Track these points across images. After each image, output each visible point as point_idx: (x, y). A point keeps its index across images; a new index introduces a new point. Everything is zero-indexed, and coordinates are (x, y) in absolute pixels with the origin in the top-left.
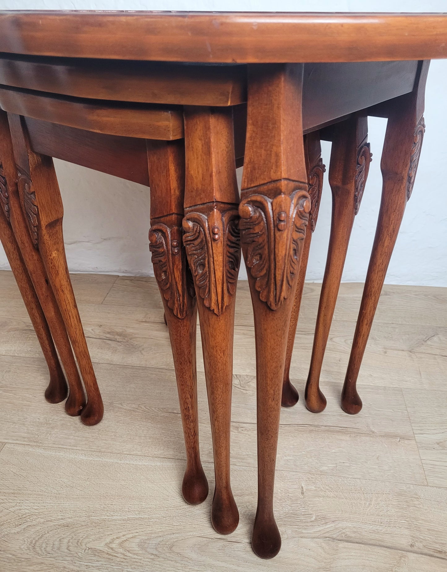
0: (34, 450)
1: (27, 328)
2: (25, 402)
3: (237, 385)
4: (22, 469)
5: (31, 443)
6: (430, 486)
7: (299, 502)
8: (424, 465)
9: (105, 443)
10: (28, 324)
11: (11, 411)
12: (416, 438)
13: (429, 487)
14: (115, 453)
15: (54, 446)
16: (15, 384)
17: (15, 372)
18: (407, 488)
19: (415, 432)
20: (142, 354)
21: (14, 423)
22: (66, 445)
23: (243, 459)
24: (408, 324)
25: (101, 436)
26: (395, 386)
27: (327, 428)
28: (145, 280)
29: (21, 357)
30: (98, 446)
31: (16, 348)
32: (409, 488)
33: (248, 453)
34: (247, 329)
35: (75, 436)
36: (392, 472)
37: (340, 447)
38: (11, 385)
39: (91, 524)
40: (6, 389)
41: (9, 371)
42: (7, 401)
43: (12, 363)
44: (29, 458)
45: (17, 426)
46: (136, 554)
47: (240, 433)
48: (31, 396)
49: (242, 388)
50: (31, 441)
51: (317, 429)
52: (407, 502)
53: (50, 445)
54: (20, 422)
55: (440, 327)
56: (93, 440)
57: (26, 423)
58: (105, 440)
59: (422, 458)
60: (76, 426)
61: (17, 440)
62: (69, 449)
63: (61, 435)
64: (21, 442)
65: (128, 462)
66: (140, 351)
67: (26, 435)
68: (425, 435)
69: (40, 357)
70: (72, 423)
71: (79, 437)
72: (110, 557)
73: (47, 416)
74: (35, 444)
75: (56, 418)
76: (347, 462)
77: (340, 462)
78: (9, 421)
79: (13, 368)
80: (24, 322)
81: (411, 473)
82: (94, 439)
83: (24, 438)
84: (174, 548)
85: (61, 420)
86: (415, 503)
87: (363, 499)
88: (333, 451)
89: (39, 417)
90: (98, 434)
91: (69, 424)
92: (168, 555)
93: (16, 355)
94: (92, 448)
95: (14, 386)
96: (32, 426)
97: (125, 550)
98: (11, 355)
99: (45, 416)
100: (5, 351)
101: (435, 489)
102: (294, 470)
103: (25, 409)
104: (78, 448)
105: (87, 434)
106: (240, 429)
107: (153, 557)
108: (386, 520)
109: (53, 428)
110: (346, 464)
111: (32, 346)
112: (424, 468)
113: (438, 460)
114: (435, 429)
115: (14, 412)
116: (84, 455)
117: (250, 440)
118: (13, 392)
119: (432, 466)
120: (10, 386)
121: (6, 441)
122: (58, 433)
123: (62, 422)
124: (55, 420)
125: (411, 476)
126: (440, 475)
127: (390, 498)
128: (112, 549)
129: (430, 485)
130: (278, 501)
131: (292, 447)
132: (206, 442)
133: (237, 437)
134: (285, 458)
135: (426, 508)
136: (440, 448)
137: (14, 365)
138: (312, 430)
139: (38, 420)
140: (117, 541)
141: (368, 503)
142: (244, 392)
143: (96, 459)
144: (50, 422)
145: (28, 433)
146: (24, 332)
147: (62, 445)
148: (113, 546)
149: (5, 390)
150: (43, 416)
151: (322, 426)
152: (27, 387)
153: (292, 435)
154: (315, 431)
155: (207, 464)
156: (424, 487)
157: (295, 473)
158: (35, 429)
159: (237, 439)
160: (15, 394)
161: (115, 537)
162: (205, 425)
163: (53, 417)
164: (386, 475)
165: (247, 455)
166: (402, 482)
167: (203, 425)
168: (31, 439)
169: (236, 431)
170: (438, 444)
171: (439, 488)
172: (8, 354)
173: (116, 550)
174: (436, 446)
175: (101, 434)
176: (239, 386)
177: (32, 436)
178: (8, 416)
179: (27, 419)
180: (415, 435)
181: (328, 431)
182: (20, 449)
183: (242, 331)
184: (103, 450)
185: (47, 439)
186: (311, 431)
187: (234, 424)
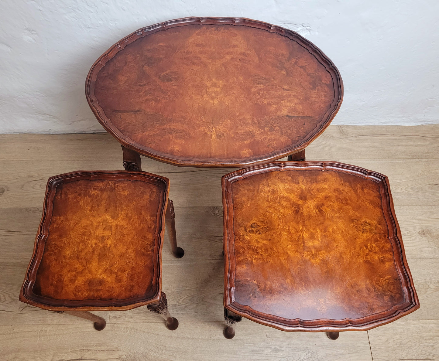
3: (217, 214)
39: (168, 294)
46: (190, 304)
49: (220, 216)
72: (180, 306)
84: (203, 300)
92: (202, 303)
97: (185, 303)
107: (196, 304)
128: (180, 303)
140: (181, 300)
148: (180, 302)
161: (180, 298)
167: (205, 240)
173: (182, 303)
176: (218, 214)
187: (219, 238)
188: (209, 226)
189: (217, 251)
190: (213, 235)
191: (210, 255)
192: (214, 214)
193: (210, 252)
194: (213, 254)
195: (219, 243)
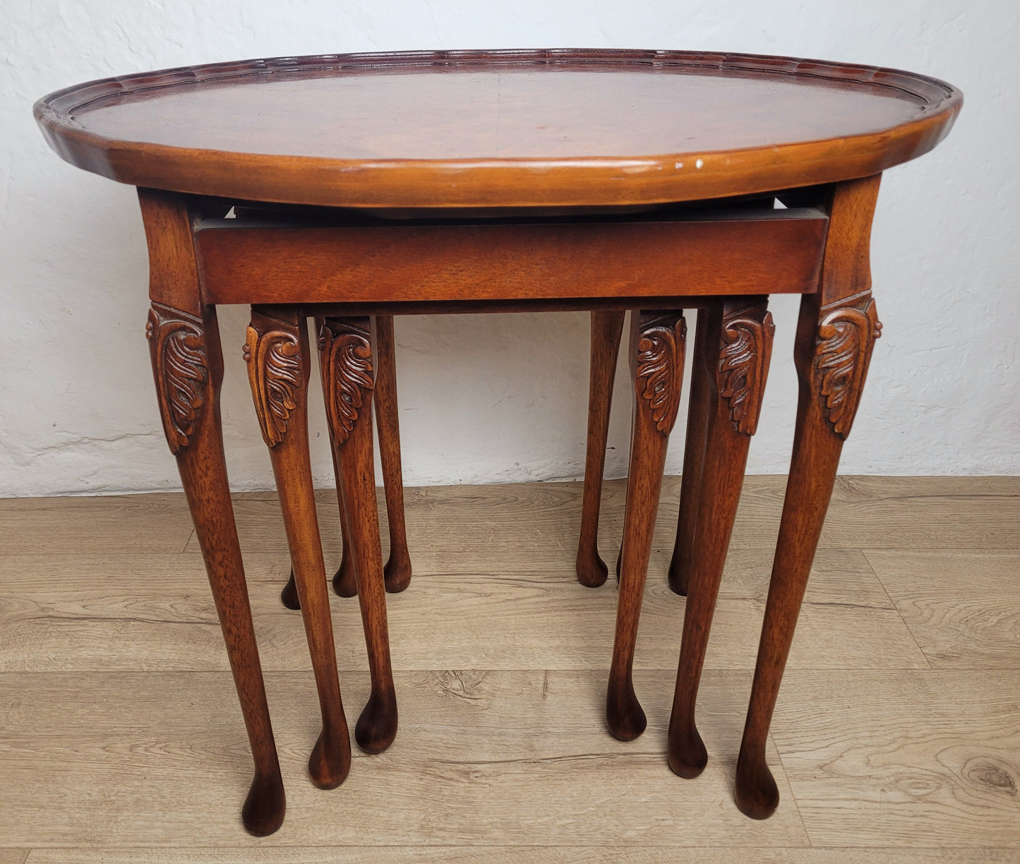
0: (88, 857)
1: (41, 614)
2: (58, 764)
3: (458, 690)
5: (81, 845)
6: (815, 848)
8: (801, 809)
9: (224, 829)
10: (43, 606)
11: (33, 784)
12: (783, 760)
13: (813, 850)
14: (245, 847)
15: (127, 844)
16: (34, 729)
17: (30, 706)
18: (777, 855)
19: (781, 749)
20: (273, 646)
21: (42, 807)
22: (149, 842)
23: (485, 832)
24: (749, 547)
25: (214, 816)
26: (737, 668)
27: (628, 758)
28: (262, 499)
29: (37, 673)
30: (211, 837)
31: (26, 656)
32: (780, 854)
33: (491, 820)
34: (464, 580)
35: (164, 822)
36: (748, 828)
37: (654, 792)
38: (24, 731)
40: (17, 740)
41: (19, 704)
42: (22, 764)
43: (22, 687)
45: (48, 814)
47: (472, 782)
48: (67, 751)
49: (467, 696)
50: (79, 840)
51: (610, 760)
53: (117, 845)
54: (53, 804)
56: (200, 825)
57: (65, 805)
58: (224, 823)
59: (796, 797)
60: (164, 801)
61: (52, 840)
62: (156, 848)
63: (137, 823)
64: (60, 845)
66: (270, 641)
67: (67, 829)
68: (797, 754)
69: (75, 670)
70: (155, 795)
71: (171, 822)
73: (104, 788)
74: (89, 845)
75: (123, 789)
76: (670, 817)
77: (657, 820)
78: (31, 803)
79: (25, 696)
80: (35, 602)
81: (780, 827)
82: (203, 823)
83: (65, 834)
85: (133, 793)
88: (643, 800)
89: (89, 791)
90: (208, 813)
91: (150, 799)
93: (29, 670)
94: (200, 842)
95: (32, 734)
96: (77, 810)
98: (17, 670)
99: (102, 787)
100: (4, 664)
101: (825, 851)
102: (578, 844)
103: (60, 779)
104: (173, 844)
105: (188, 815)
106: (472, 776)
109: (119, 810)
110: (667, 822)
112: (802, 814)
113: (824, 797)
114: (813, 742)
115: (37, 785)
116: (186, 857)
117: (492, 795)
118: (32, 745)
119: (815, 810)
120: (25, 733)
121: (30, 845)
122: (131, 818)
123: (136, 796)
124: (122, 794)
125: (782, 832)
126: (830, 826)
129: (815, 845)
131: (569, 799)
132: (412, 807)
133: (468, 792)
134: (559, 822)
136: (826, 775)
137: (26, 690)
138: (602, 765)
139: (87, 797)
142: (472, 702)
144: (113, 798)
145: (73, 825)
146: (38, 621)
147: (142, 841)
149: (15, 742)
150: (96, 789)
151: (618, 754)
152: (59, 733)
153: (567, 777)
154: (607, 765)
155: (419, 848)
156: (805, 850)
157: (578, 849)
158: (84, 816)
159: (468, 795)
160: (35, 749)
162: (407, 774)
163: (116, 789)
164: (739, 836)
165: (491, 824)
166: (767, 845)
167: (403, 774)
168: (80, 836)
169: (466, 781)
170: (821, 768)
171: (831, 848)
172: (12, 670)
174: (818, 772)
175: (213, 813)
176: (461, 693)
177: (81, 829)
178: (29, 795)
179: (67, 798)
180: (781, 756)
181: (630, 762)
182: (60, 857)
183: (456, 586)
184: (221, 843)
185: (111, 832)
186: (600, 766)
187: (461, 767)
188: (426, 726)
189: (450, 811)
190: (437, 757)
191: (422, 827)
192: (446, 691)
193: (422, 816)
194: (434, 825)
195: (462, 785)
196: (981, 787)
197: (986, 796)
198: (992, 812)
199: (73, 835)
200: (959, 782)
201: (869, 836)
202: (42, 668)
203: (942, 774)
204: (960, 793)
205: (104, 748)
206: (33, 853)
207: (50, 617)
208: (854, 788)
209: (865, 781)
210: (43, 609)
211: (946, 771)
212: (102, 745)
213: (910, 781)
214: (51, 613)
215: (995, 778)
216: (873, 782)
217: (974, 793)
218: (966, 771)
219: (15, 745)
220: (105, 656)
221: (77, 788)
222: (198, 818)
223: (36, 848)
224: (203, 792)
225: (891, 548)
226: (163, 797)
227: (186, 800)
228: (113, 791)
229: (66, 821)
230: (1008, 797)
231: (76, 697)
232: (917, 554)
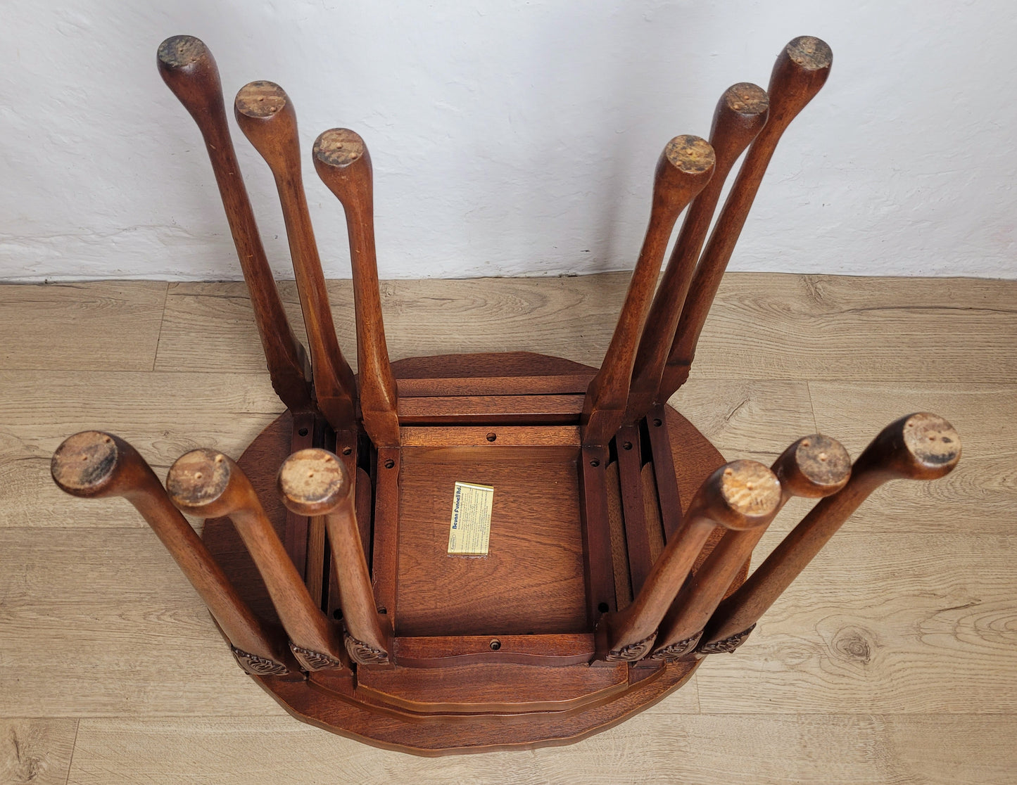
0: (128, 727)
1: (27, 453)
2: (84, 633)
4: (121, 764)
5: (119, 714)
6: (703, 714)
7: (529, 766)
9: (236, 699)
10: (27, 443)
13: (701, 716)
14: (256, 716)
15: (158, 714)
17: (43, 567)
18: (673, 721)
21: (79, 678)
22: (176, 711)
24: (704, 377)
25: (226, 686)
29: (41, 529)
30: (227, 706)
31: (25, 507)
32: (676, 721)
35: (185, 692)
38: (45, 597)
40: (41, 607)
41: (33, 567)
42: (52, 632)
43: (31, 546)
44: (125, 742)
45: (86, 684)
48: (88, 619)
50: (118, 711)
52: (670, 744)
53: (151, 714)
54: (89, 675)
55: (754, 382)
56: (216, 695)
57: (98, 676)
60: (182, 671)
61: (95, 711)
62: (184, 717)
63: (164, 693)
64: (102, 714)
65: (279, 730)
67: (106, 699)
69: (76, 525)
70: (173, 666)
71: (192, 692)
73: (129, 658)
74: (127, 714)
75: (145, 659)
78: (69, 674)
79: (36, 556)
80: (18, 438)
82: (218, 693)
83: (105, 705)
86: (681, 744)
87: (613, 747)
89: (117, 662)
91: (170, 669)
93: (31, 524)
94: (218, 712)
95: (52, 599)
96: (111, 681)
98: (22, 525)
99: (126, 657)
100: (7, 518)
101: (710, 717)
103: (88, 648)
104: (196, 714)
105: (204, 685)
108: (641, 778)
109: (145, 680)
111: (54, 500)
112: (698, 683)
113: (719, 667)
115: (71, 655)
116: (208, 726)
120: (46, 600)
121: (78, 714)
122: (157, 688)
123: (157, 667)
124: (146, 664)
125: (679, 700)
126: (717, 694)
127: (649, 742)
129: (704, 712)
130: (500, 768)
135: (693, 751)
137: (36, 549)
139: (117, 668)
141: (619, 754)
143: (230, 732)
144: (138, 668)
145: (109, 695)
146: (26, 463)
147: (170, 711)
149: (40, 609)
150: (122, 658)
152: (76, 599)
156: (695, 717)
158: (117, 687)
160: (59, 617)
163: (138, 657)
166: (666, 711)
168: (118, 707)
171: (715, 715)
172: (16, 525)
175: (225, 683)
178: (65, 666)
179: (98, 668)
182: (105, 726)
184: (235, 712)
185: (143, 702)
196: (843, 657)
197: (845, 665)
198: (845, 680)
199: (112, 704)
200: (827, 652)
201: (746, 704)
202: (43, 524)
203: (816, 644)
204: (826, 662)
205: (120, 616)
206: (82, 723)
207: (36, 457)
208: (744, 658)
209: (753, 651)
210: (28, 447)
211: (820, 640)
212: (119, 612)
213: (790, 651)
214: (36, 453)
215: (856, 648)
216: (760, 651)
217: (836, 662)
218: (835, 641)
219: (42, 613)
220: (101, 509)
221: (106, 658)
222: (214, 688)
223: (84, 718)
224: (214, 662)
225: (836, 380)
226: (181, 667)
227: (201, 670)
228: (137, 661)
229: (103, 691)
230: (861, 666)
231: (84, 558)
232: (858, 388)
